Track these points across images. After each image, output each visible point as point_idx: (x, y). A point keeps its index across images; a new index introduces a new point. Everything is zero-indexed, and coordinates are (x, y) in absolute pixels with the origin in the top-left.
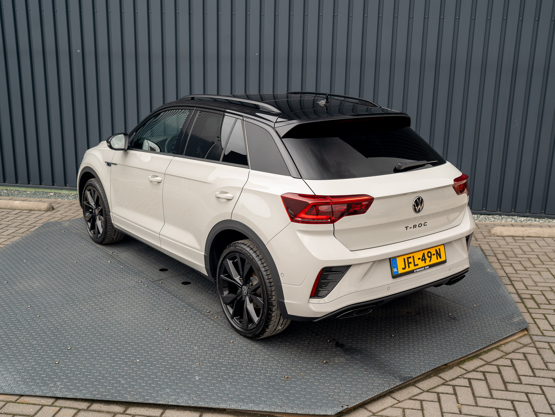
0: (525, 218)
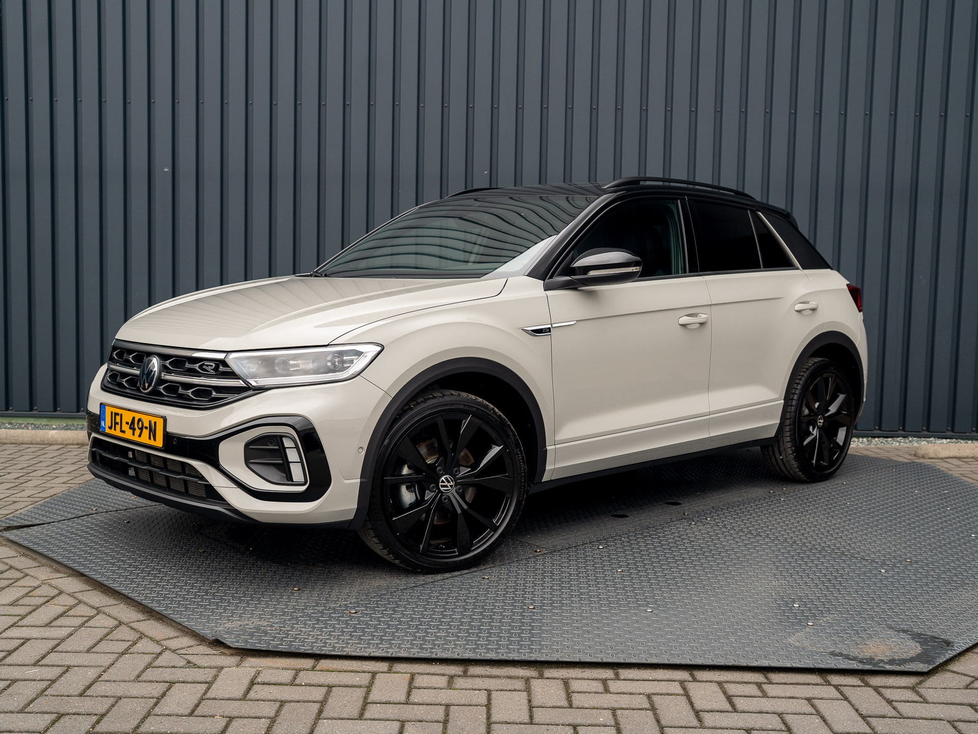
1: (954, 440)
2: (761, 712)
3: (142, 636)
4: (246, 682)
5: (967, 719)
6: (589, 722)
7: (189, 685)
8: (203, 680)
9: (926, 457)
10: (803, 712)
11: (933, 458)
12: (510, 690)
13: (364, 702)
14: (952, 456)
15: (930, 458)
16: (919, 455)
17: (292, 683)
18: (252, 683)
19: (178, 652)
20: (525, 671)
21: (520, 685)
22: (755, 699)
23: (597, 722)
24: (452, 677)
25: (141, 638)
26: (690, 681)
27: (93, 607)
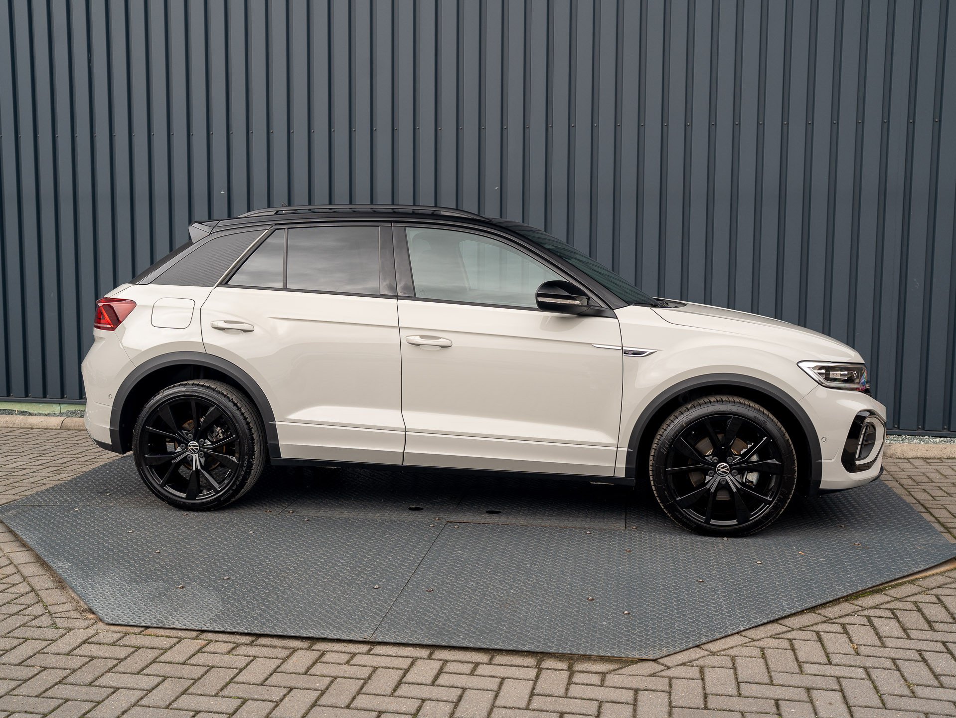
0: (942, 439)
1: (948, 439)
2: (452, 687)
3: (40, 600)
4: (80, 641)
5: (618, 700)
6: (307, 686)
7: (37, 642)
8: (51, 638)
9: (894, 457)
10: (486, 688)
11: (900, 458)
12: (272, 658)
13: (153, 661)
14: (919, 457)
15: (897, 458)
16: (887, 455)
17: (114, 644)
18: (85, 642)
19: (54, 615)
20: (302, 643)
21: (285, 653)
22: (459, 676)
23: (312, 686)
24: (239, 645)
25: (37, 603)
26: (423, 659)
27: (23, 576)
